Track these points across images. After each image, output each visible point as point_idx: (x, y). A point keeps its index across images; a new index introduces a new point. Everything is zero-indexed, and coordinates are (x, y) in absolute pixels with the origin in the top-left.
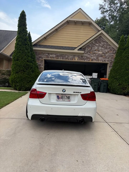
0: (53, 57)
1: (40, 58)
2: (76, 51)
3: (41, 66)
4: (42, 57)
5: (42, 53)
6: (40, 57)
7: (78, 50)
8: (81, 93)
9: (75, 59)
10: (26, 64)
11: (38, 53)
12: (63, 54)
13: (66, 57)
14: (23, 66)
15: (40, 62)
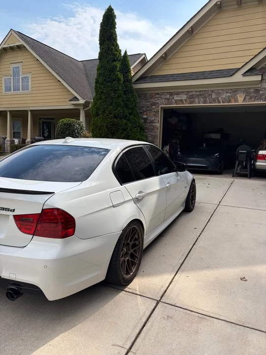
0: (181, 101)
1: (154, 107)
2: (238, 78)
3: (155, 123)
4: (158, 103)
5: (158, 94)
6: (153, 104)
7: (244, 75)
8: (14, 210)
9: (236, 101)
10: (110, 122)
11: (148, 96)
12: (205, 91)
13: (214, 96)
14: (106, 128)
15: (154, 115)
